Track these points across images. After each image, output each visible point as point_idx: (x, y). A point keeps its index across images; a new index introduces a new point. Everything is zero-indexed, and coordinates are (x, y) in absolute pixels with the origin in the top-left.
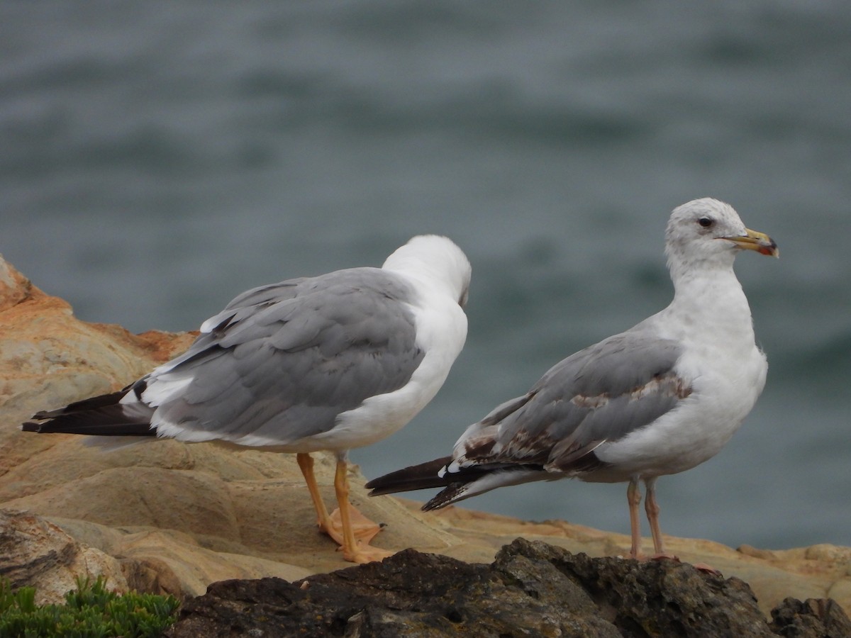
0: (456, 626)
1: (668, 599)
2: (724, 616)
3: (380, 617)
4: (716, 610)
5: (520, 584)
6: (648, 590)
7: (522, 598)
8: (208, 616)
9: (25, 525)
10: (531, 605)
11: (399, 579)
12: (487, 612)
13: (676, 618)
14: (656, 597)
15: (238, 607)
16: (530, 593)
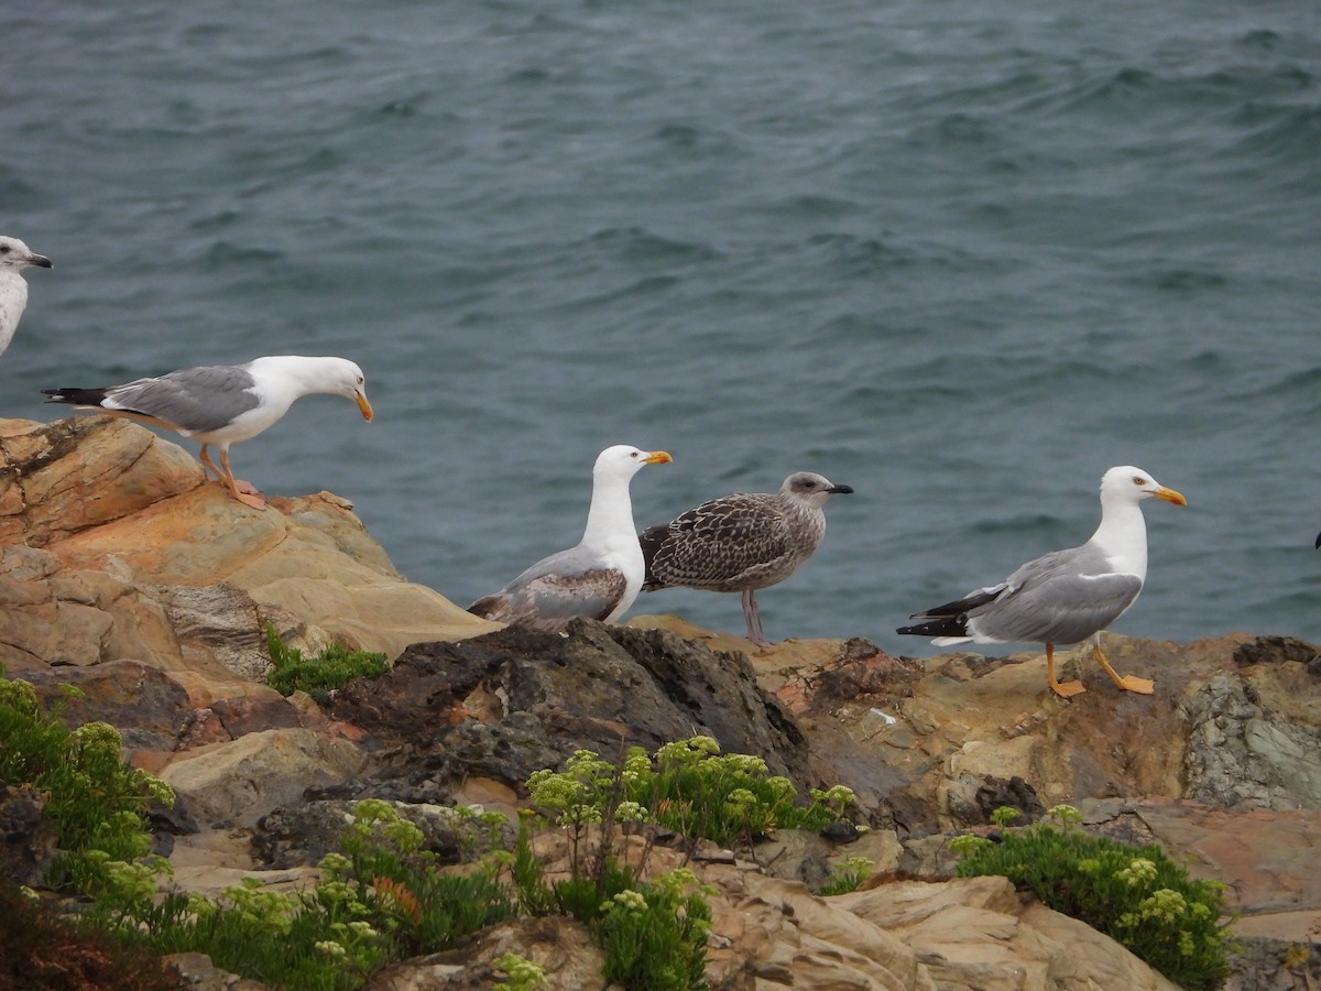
0: (563, 668)
1: (665, 651)
2: (696, 661)
3: (521, 663)
4: (692, 658)
5: (592, 643)
6: (653, 646)
7: (596, 652)
8: (410, 665)
9: (276, 612)
10: (601, 656)
11: (513, 642)
12: (578, 660)
13: (670, 663)
14: (658, 650)
15: (428, 660)
16: (598, 648)
